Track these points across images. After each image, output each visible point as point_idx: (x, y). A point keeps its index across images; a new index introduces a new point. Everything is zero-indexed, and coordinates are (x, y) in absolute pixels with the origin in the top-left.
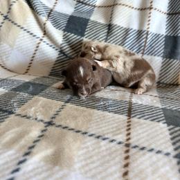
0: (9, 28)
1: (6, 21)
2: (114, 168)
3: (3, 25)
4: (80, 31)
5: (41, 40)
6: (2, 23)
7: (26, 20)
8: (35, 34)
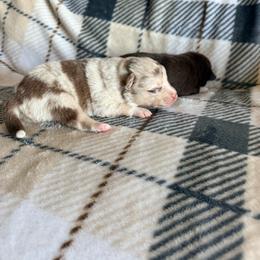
0: (14, 19)
1: (11, 10)
2: (78, 198)
3: (8, 16)
4: (106, 12)
5: (55, 32)
6: (6, 13)
7: (33, 7)
8: (46, 24)
